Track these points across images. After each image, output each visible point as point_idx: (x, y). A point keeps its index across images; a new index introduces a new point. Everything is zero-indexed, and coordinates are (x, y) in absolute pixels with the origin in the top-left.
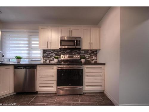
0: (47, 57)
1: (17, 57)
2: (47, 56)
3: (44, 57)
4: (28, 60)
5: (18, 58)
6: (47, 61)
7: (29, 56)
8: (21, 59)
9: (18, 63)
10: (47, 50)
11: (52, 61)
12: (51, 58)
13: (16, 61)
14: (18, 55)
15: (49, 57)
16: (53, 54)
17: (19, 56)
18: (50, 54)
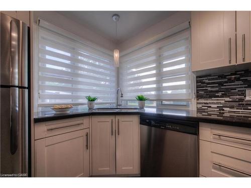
0: (211, 95)
1: (139, 97)
2: (211, 91)
3: (199, 97)
5: (141, 99)
6: (210, 107)
10: (210, 75)
11: (232, 107)
12: (228, 99)
13: (137, 104)
14: (139, 94)
15: (220, 94)
16: (240, 82)
17: (142, 96)
18: (221, 84)
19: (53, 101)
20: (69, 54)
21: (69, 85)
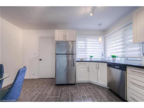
4: (123, 59)
5: (113, 57)
7: (123, 55)
8: (116, 58)
9: (113, 62)
13: (112, 59)
14: (113, 54)
19: (80, 57)
20: (84, 42)
21: (84, 52)
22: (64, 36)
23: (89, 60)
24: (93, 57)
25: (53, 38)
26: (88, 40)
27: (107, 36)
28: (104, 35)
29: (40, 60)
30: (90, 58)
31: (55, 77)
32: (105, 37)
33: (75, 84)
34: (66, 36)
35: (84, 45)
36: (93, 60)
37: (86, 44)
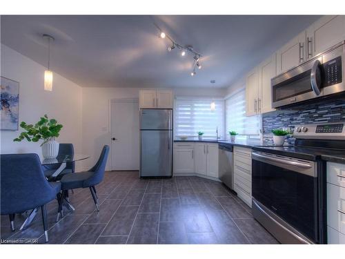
3: (264, 132)
4: (245, 137)
8: (236, 136)
16: (281, 123)
20: (189, 109)
22: (154, 100)
23: (197, 139)
24: (203, 135)
25: (137, 101)
26: (196, 105)
27: (229, 98)
28: (223, 97)
29: (114, 139)
30: (199, 137)
31: (139, 169)
32: (225, 100)
33: (171, 177)
34: (157, 100)
35: (189, 113)
36: (203, 139)
37: (192, 111)
